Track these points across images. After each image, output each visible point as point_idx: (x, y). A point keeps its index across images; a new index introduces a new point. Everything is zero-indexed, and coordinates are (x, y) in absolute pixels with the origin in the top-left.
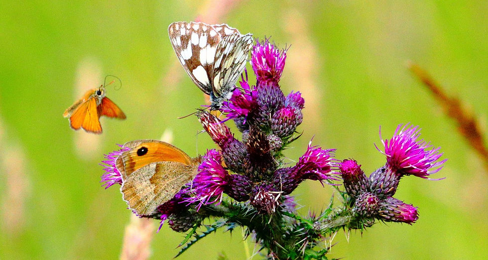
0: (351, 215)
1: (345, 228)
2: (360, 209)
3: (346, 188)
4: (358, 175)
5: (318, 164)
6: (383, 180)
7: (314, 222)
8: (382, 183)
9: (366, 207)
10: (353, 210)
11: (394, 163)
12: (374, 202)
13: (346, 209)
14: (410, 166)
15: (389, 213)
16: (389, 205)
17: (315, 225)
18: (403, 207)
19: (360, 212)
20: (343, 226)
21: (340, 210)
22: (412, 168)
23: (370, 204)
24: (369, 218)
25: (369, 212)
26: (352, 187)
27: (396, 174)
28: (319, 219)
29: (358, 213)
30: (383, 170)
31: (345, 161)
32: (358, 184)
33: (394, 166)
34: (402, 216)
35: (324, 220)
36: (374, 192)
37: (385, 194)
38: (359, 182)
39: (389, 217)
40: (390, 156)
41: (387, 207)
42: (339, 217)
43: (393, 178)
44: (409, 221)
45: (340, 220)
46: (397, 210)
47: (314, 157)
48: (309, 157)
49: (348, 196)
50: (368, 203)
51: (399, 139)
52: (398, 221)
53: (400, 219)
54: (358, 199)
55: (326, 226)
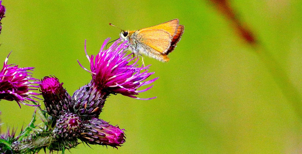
0: (53, 135)
1: (46, 148)
2: (60, 131)
3: (46, 107)
4: (60, 94)
5: (14, 84)
6: (88, 99)
7: (12, 142)
8: (86, 102)
9: (67, 130)
10: (54, 131)
11: (99, 81)
12: (76, 124)
13: (47, 129)
14: (117, 85)
15: (93, 135)
16: (93, 126)
17: (13, 145)
18: (109, 129)
19: (61, 134)
20: (44, 148)
21: (41, 130)
22: (118, 87)
23: (71, 126)
24: (71, 140)
25: (71, 135)
26: (52, 106)
27: (102, 93)
28: (18, 138)
29: (59, 135)
30: (88, 89)
31: (46, 78)
32: (60, 104)
33: (99, 85)
34: (107, 139)
35: (23, 139)
36: (77, 112)
37: (89, 114)
38: (60, 102)
39: (93, 140)
40: (95, 74)
41: (91, 128)
42: (40, 137)
43: (98, 97)
44: (114, 145)
45: (41, 141)
46: (101, 133)
47: (9, 76)
48: (4, 77)
49: (49, 116)
50: (69, 125)
51: (105, 55)
52: (103, 144)
53: (105, 142)
54: (59, 120)
55: (26, 147)
